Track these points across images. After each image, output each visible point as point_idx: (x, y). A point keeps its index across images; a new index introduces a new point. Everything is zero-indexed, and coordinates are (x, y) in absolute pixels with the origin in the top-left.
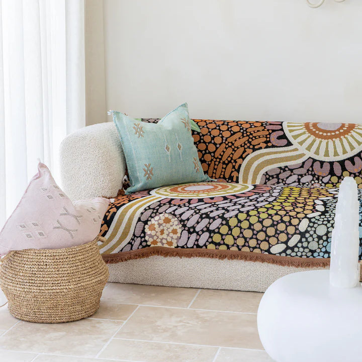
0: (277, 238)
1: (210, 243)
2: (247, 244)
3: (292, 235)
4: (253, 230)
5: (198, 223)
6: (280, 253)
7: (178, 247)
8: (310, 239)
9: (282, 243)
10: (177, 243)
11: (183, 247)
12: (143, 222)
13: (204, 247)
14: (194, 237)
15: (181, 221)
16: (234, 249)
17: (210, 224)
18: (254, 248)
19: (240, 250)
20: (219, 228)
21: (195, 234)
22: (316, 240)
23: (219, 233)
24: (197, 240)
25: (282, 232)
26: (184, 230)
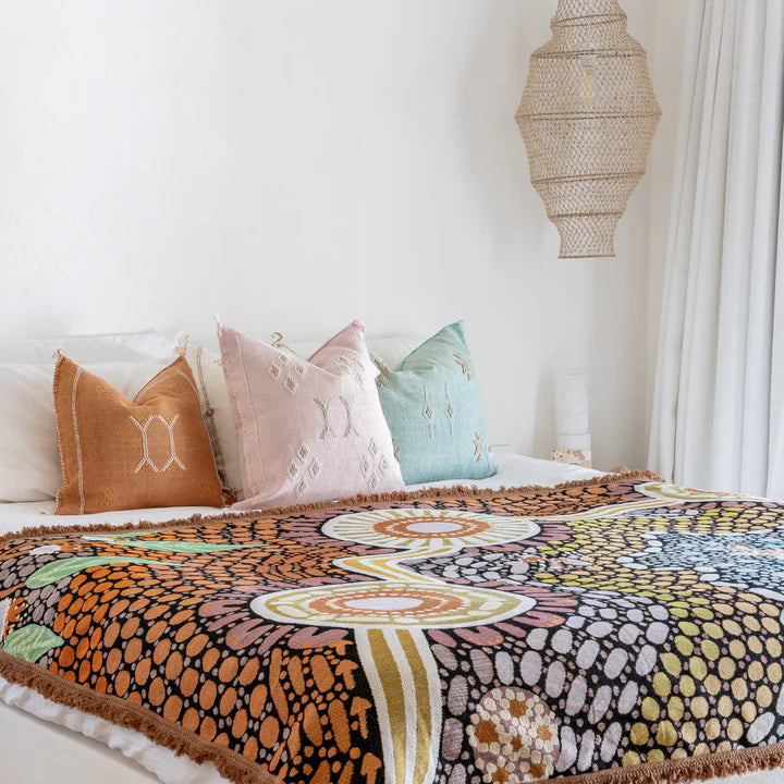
0: (754, 701)
1: (626, 750)
2: (702, 737)
3: (780, 685)
4: (707, 696)
5: (589, 701)
6: (766, 739)
7: (556, 773)
9: (766, 710)
10: (554, 765)
11: (567, 773)
12: (458, 717)
13: (615, 764)
14: (589, 737)
15: (551, 702)
16: (680, 754)
17: (616, 698)
18: (718, 741)
19: (690, 754)
20: (638, 707)
21: (590, 733)
23: (641, 719)
24: (598, 749)
25: (759, 683)
26: (563, 724)
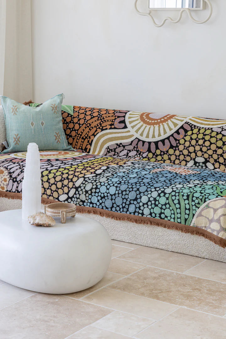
0: (63, 190)
2: (45, 192)
3: (71, 189)
4: (49, 183)
5: (18, 175)
6: (64, 201)
7: (7, 191)
8: (81, 192)
9: (66, 193)
10: (7, 188)
11: (10, 191)
13: (21, 192)
14: (16, 184)
15: (10, 173)
18: (50, 196)
21: (16, 183)
22: (84, 193)
24: (17, 187)
25: (66, 186)
26: (11, 179)
